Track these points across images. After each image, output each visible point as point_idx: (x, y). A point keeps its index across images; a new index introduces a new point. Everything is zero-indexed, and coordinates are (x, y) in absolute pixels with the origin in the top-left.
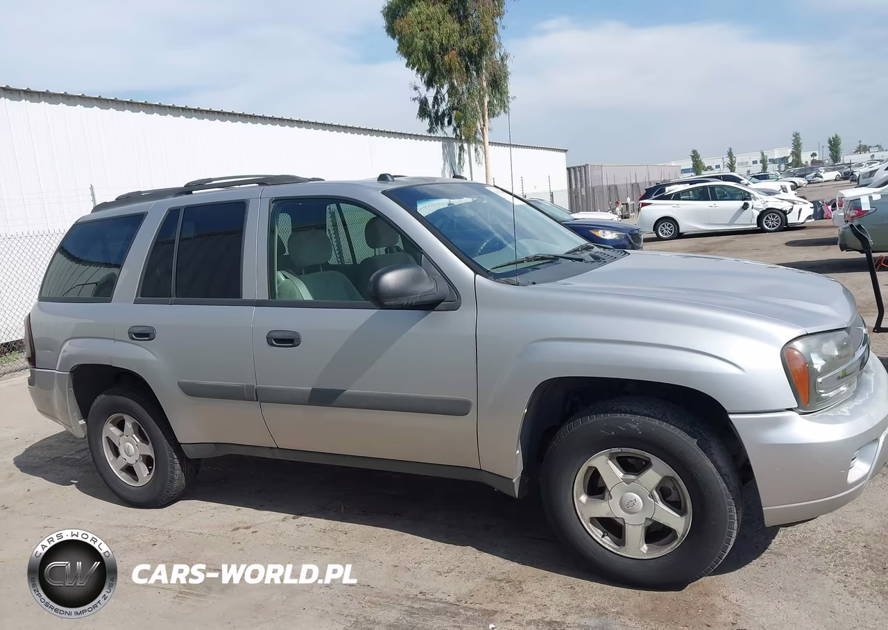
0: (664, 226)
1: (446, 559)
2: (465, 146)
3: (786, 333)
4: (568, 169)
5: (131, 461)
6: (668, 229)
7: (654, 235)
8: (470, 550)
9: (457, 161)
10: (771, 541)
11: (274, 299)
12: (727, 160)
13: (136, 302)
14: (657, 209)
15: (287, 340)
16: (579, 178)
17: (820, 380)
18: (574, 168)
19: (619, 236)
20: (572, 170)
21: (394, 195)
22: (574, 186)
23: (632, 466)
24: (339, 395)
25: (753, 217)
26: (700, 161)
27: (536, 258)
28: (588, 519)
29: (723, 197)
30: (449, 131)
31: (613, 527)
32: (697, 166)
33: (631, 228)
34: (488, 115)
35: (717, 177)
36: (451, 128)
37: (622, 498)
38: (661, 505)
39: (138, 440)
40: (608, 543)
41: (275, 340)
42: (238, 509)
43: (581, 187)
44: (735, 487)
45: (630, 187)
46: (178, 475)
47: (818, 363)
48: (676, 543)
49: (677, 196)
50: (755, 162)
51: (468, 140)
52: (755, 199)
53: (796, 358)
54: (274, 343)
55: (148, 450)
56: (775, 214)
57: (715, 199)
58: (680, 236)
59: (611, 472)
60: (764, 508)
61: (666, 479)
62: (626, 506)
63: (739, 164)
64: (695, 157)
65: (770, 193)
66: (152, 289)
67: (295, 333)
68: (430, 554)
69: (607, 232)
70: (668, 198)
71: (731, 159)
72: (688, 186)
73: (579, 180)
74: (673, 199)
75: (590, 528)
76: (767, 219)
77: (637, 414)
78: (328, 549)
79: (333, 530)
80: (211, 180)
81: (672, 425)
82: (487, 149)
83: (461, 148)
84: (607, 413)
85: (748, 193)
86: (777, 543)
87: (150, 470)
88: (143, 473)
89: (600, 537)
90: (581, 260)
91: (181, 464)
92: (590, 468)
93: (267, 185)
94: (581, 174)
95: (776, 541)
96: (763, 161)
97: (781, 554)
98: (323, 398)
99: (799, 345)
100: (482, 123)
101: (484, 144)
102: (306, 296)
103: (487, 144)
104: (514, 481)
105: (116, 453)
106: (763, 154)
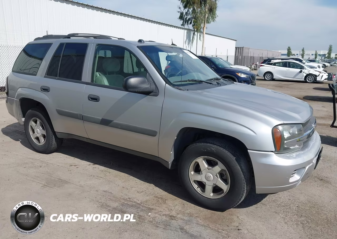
0: (268, 75)
1: (142, 187)
2: (196, 33)
3: (276, 122)
4: (236, 48)
5: (38, 135)
6: (269, 76)
7: (263, 78)
8: (152, 185)
9: (192, 38)
10: (263, 199)
11: (93, 83)
12: (301, 52)
13: (45, 77)
14: (266, 68)
15: (95, 99)
16: (239, 52)
17: (285, 142)
18: (238, 48)
19: (247, 76)
20: (237, 48)
21: (142, 48)
22: (237, 55)
23: (211, 164)
24: (111, 122)
25: (303, 76)
26: (290, 51)
27: (192, 81)
28: (193, 181)
29: (293, 67)
30: (191, 27)
31: (202, 185)
32: (289, 53)
33: (252, 74)
34: (206, 22)
35: (293, 59)
36: (191, 25)
37: (206, 175)
38: (219, 179)
39: (41, 128)
40: (199, 190)
41: (91, 98)
42: (74, 159)
43: (240, 55)
44: (247, 177)
45: (259, 58)
46: (54, 143)
47: (286, 135)
48: (223, 194)
49: (275, 64)
50: (313, 55)
51: (197, 31)
52: (305, 69)
53: (278, 132)
54: (90, 99)
55: (44, 133)
56: (312, 76)
57: (289, 67)
58: (273, 80)
59: (204, 165)
60: (256, 187)
61: (222, 170)
62: (207, 178)
63: (306, 55)
64: (289, 50)
65: (312, 67)
66: (51, 73)
67: (98, 97)
68: (137, 184)
69: (242, 74)
70: (271, 64)
71: (303, 52)
72: (280, 61)
73: (239, 53)
74: (273, 65)
75: (193, 184)
76: (309, 77)
77: (215, 145)
78: (101, 177)
79: (105, 171)
80: (78, 34)
81: (227, 150)
82: (204, 36)
83: (194, 34)
84: (205, 143)
85: (303, 66)
86: (265, 200)
87: (45, 140)
88: (42, 140)
89: (197, 188)
90: (211, 84)
91: (56, 140)
92: (196, 162)
93: (96, 38)
94: (240, 50)
95: (265, 199)
96: (316, 55)
97: (264, 204)
98: (105, 122)
99: (280, 128)
100: (204, 25)
101: (203, 33)
102: (106, 83)
103: (205, 33)
104: (169, 163)
105: (34, 132)
106: (316, 52)
